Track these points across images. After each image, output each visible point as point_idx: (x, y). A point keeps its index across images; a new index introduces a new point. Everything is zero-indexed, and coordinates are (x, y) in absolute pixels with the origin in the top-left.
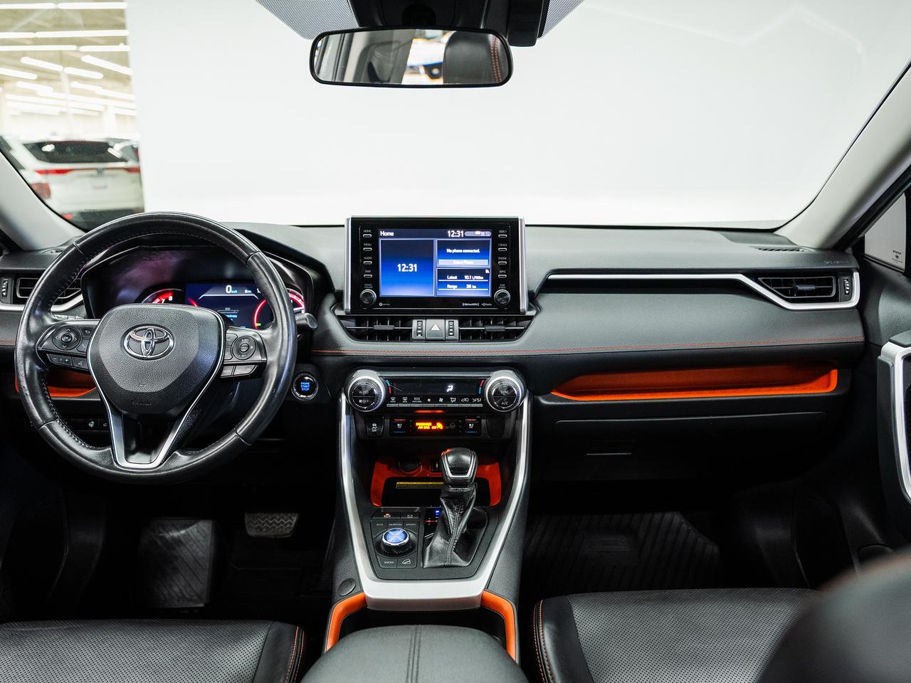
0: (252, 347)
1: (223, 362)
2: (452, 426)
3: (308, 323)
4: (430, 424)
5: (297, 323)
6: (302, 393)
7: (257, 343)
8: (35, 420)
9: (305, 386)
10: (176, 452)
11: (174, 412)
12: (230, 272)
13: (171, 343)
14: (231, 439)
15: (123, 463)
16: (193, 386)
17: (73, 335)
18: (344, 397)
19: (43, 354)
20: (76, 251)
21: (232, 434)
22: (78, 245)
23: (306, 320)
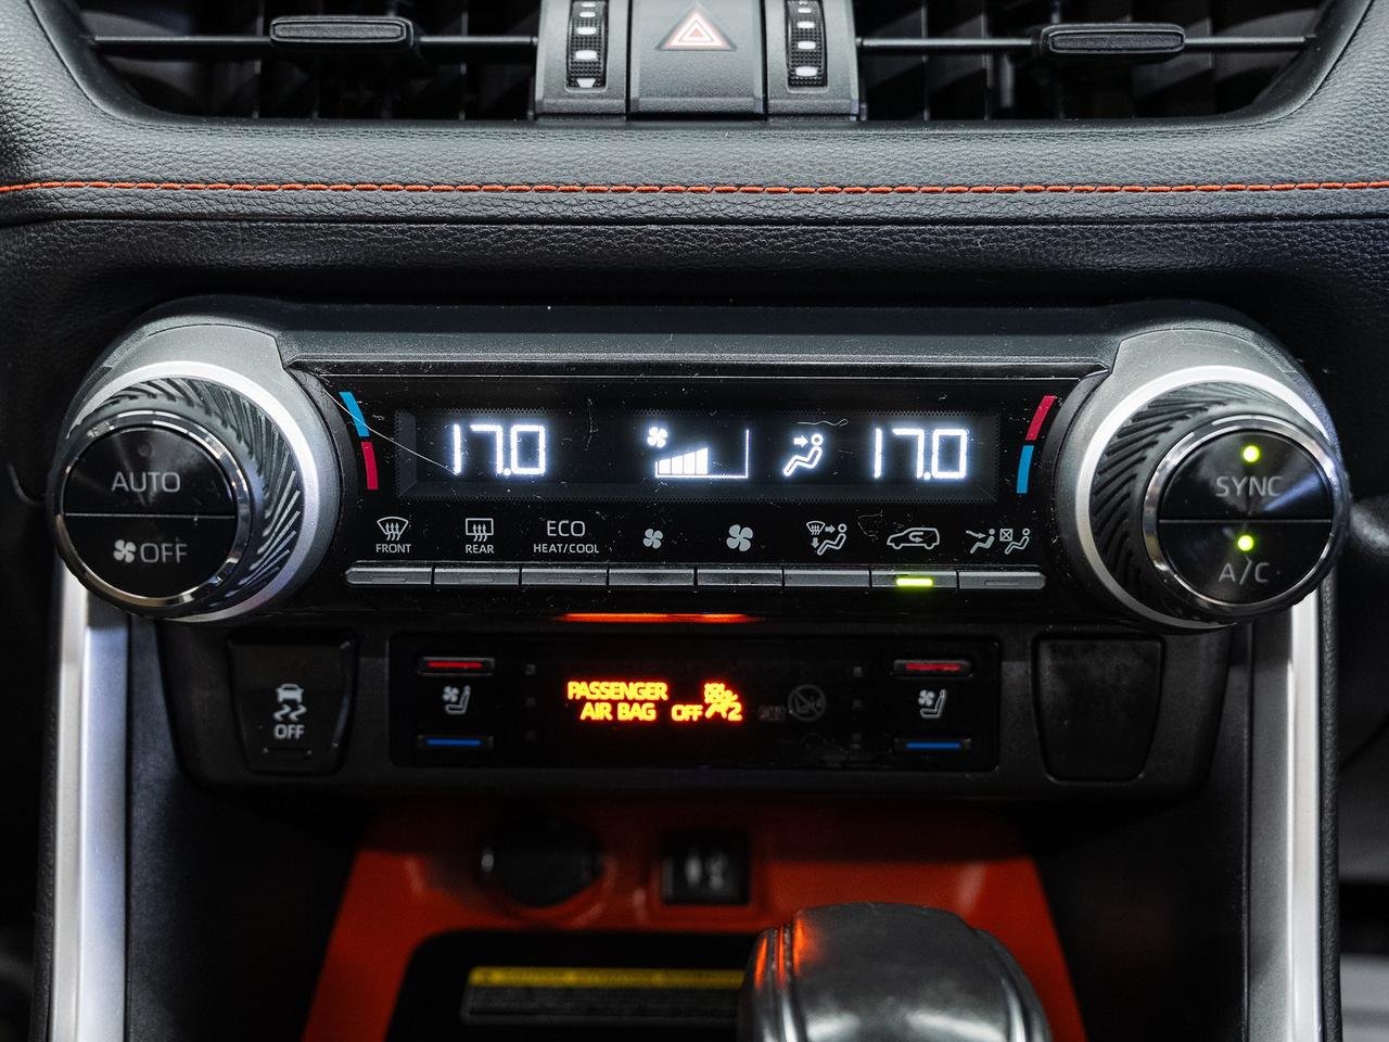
2: (807, 705)
4: (659, 690)
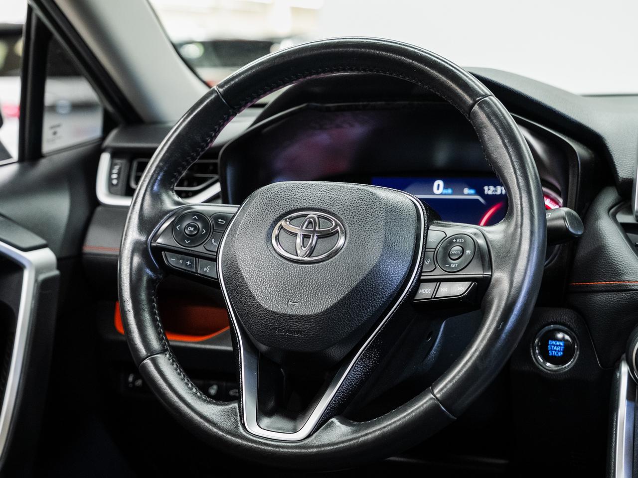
0: (468, 252)
1: (420, 275)
3: (568, 225)
5: (549, 224)
6: (547, 358)
7: (477, 247)
8: (136, 350)
9: (556, 348)
10: (334, 420)
11: (336, 353)
12: (442, 155)
13: (341, 241)
14: (424, 403)
15: (254, 428)
16: (371, 310)
17: (200, 225)
18: (625, 369)
19: (158, 251)
20: (217, 98)
21: (425, 395)
22: (221, 90)
23: (564, 219)
